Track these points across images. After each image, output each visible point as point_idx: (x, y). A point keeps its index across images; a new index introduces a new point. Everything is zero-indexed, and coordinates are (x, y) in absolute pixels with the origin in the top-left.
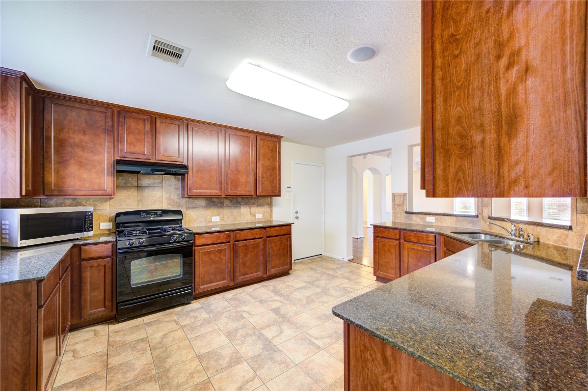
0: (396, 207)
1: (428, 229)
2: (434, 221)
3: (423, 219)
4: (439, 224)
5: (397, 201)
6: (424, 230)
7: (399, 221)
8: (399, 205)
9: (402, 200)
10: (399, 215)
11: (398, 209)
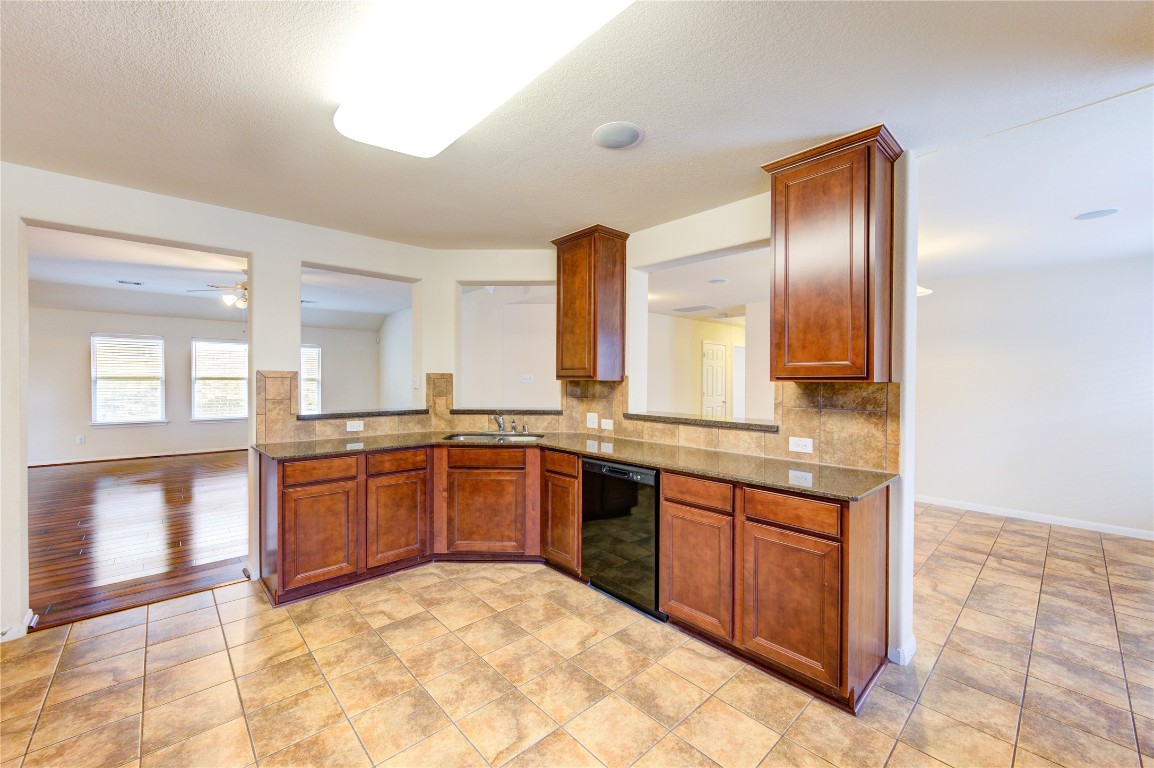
0: (270, 406)
1: (350, 447)
2: (362, 428)
3: (338, 427)
4: (371, 433)
5: (273, 390)
6: (341, 450)
7: (278, 441)
8: (280, 402)
9: (287, 388)
10: (278, 426)
11: (275, 412)
